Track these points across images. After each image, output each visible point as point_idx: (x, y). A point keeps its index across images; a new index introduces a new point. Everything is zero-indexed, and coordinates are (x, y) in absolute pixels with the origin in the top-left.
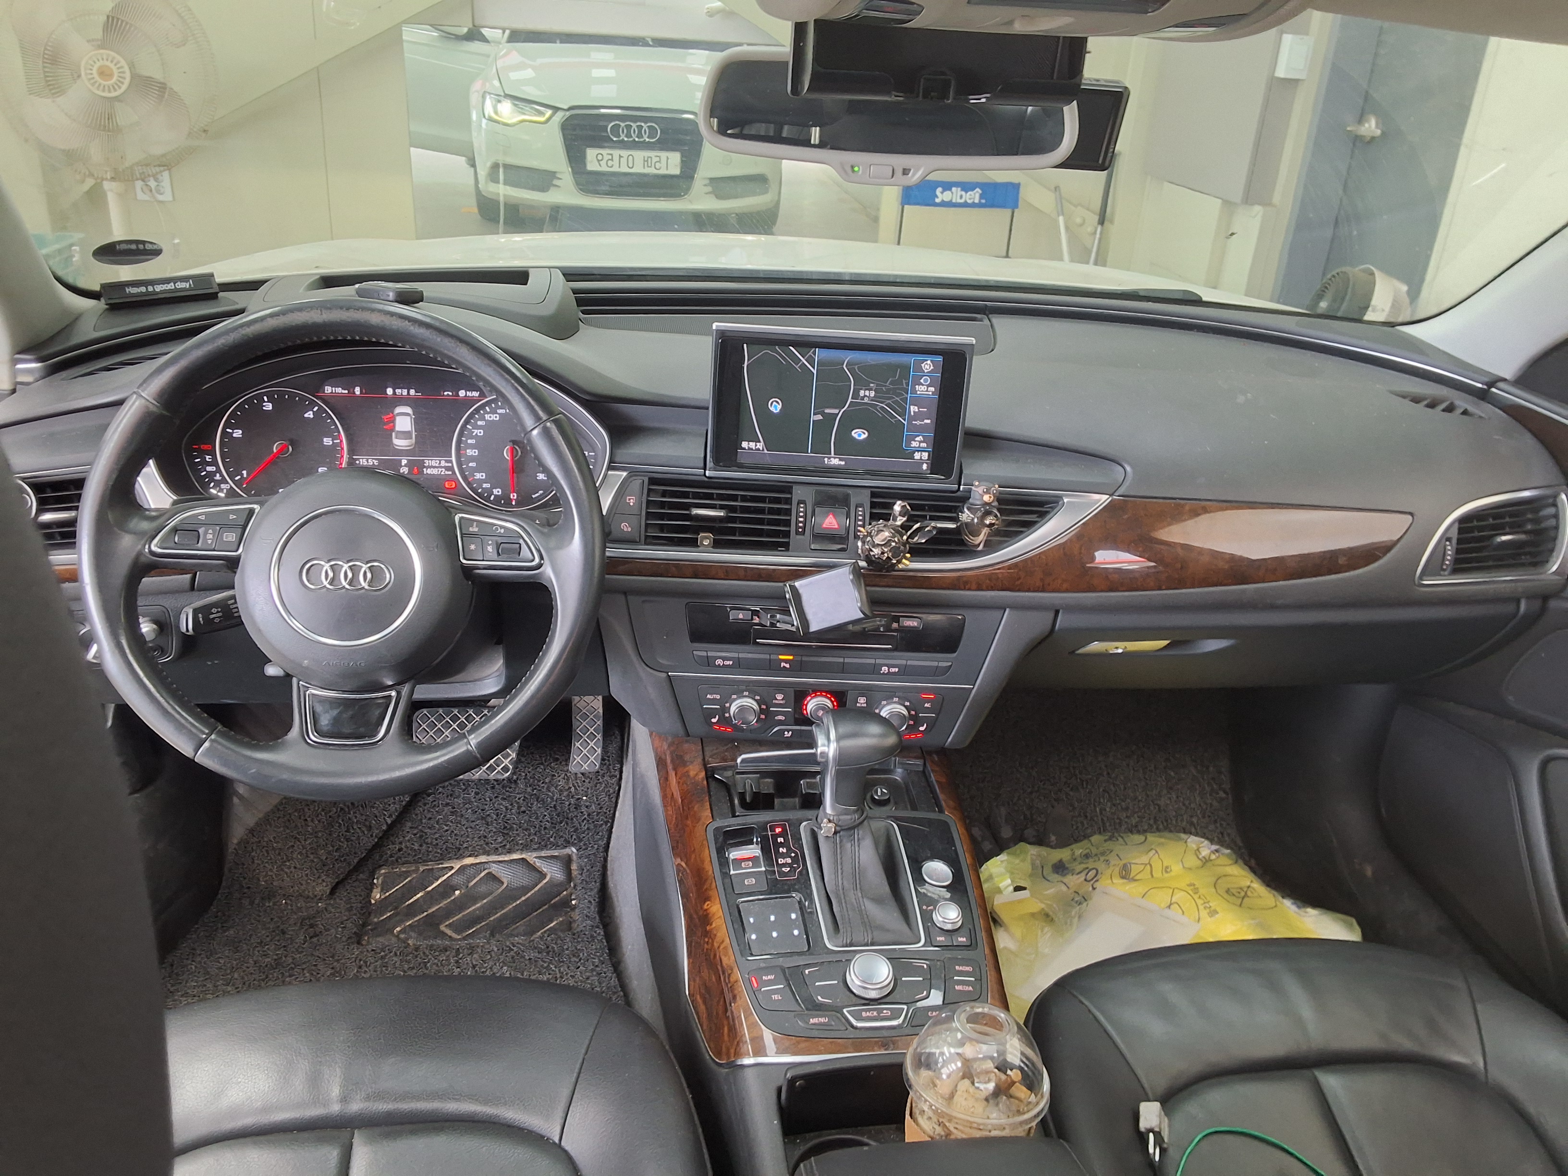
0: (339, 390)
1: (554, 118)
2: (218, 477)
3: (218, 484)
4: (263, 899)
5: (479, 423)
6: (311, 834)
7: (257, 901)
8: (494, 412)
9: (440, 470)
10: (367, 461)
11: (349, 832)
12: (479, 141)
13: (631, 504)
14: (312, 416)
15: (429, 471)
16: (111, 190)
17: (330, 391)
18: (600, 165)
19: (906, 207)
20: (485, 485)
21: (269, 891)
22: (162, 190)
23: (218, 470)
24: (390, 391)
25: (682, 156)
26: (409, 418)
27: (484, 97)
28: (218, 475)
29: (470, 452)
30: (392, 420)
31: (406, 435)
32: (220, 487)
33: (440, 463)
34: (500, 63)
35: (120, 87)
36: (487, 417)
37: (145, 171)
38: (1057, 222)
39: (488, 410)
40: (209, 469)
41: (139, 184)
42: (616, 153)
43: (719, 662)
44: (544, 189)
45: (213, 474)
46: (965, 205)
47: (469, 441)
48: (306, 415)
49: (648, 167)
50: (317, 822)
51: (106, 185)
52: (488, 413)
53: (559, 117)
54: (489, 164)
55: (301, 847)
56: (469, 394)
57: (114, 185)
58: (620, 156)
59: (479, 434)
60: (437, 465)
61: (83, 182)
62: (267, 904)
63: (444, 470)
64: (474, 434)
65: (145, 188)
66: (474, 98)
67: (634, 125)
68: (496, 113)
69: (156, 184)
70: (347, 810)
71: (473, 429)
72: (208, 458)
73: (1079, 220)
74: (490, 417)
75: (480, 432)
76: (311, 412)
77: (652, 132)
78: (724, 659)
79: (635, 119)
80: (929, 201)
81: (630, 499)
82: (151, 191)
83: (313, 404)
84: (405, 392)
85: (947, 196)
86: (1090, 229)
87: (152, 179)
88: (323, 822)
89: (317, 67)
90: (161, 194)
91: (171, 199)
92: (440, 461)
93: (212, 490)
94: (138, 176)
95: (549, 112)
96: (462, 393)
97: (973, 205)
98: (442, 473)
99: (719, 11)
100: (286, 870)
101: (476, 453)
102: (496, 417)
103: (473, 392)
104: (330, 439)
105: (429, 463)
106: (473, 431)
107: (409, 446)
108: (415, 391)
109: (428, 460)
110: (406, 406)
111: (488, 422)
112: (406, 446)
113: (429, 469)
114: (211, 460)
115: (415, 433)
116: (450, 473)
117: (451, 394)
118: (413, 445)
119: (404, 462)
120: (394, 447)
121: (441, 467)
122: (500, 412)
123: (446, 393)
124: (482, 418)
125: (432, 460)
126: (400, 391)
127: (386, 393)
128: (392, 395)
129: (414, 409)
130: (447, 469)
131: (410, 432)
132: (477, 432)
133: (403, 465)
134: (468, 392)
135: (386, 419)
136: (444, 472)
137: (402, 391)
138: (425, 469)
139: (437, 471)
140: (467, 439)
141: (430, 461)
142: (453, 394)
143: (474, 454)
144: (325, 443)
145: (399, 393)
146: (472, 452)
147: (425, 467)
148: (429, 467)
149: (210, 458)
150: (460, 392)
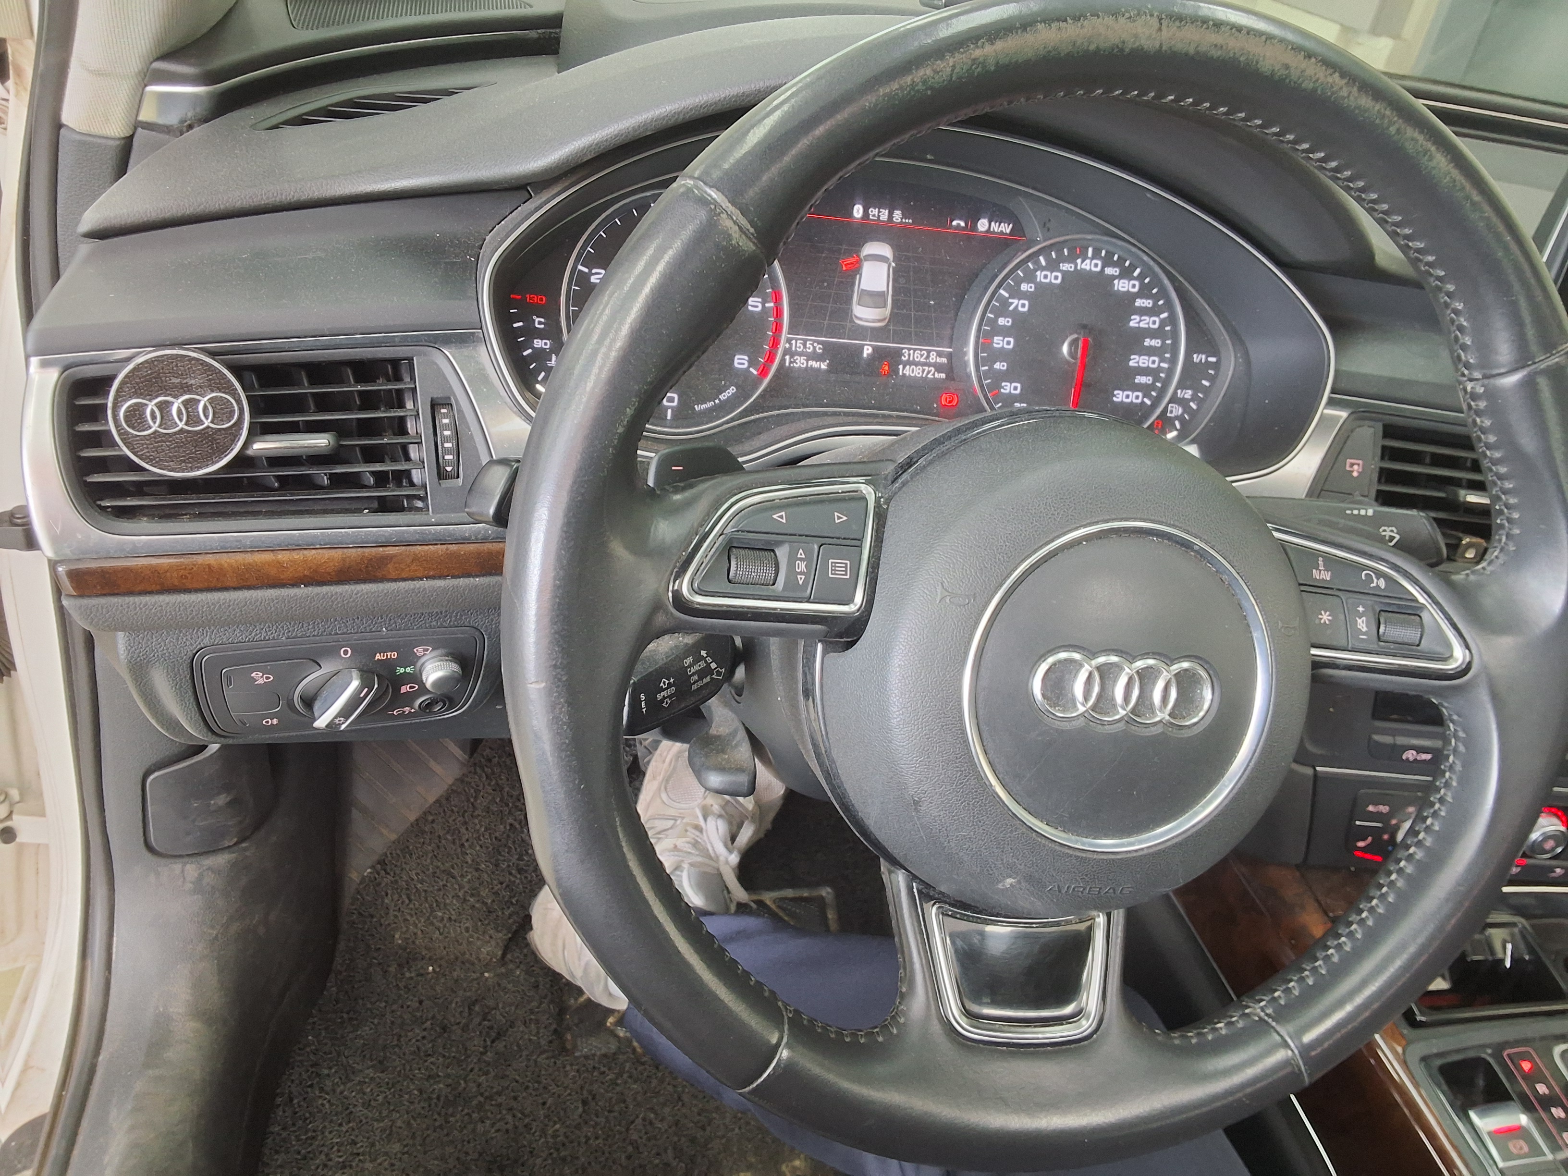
4: (400, 965)
5: (1024, 287)
6: (470, 866)
7: (392, 969)
8: (1053, 266)
9: (926, 368)
10: (805, 345)
11: (523, 860)
13: (1355, 474)
15: (908, 371)
21: (409, 953)
24: (858, 211)
26: (885, 266)
29: (999, 342)
30: (855, 268)
31: (876, 299)
33: (928, 357)
36: (1040, 276)
39: (1043, 263)
40: (538, 343)
43: (1410, 755)
47: (1002, 321)
50: (478, 848)
52: (1043, 269)
55: (456, 886)
56: (995, 227)
59: (1020, 309)
60: (922, 360)
62: (408, 975)
63: (933, 369)
64: (1011, 308)
70: (518, 826)
71: (1010, 297)
72: (538, 322)
74: (1046, 277)
75: (1022, 305)
78: (1420, 750)
81: (1352, 465)
84: (884, 215)
88: (487, 848)
92: (929, 352)
96: (983, 225)
98: (930, 376)
100: (438, 924)
101: (1008, 343)
102: (1056, 278)
103: (1002, 224)
104: (760, 300)
105: (909, 355)
106: (1010, 301)
107: (879, 321)
108: (903, 214)
109: (909, 349)
110: (883, 241)
111: (1039, 286)
112: (874, 321)
113: (908, 367)
114: (542, 326)
115: (893, 296)
116: (943, 376)
117: (963, 224)
118: (885, 319)
119: (867, 351)
120: (852, 321)
121: (929, 365)
122: (1064, 269)
123: (954, 223)
124: (1030, 277)
125: (915, 350)
126: (876, 211)
127: (851, 214)
128: (863, 218)
129: (896, 248)
130: (939, 368)
131: (882, 295)
132: (1017, 306)
133: (865, 355)
134: (993, 224)
135: (846, 265)
136: (934, 374)
137: (879, 212)
138: (901, 367)
139: (923, 371)
140: (997, 317)
141: (912, 352)
142: (966, 224)
143: (1006, 346)
144: (753, 306)
145: (874, 216)
146: (1003, 341)
147: (901, 362)
148: (909, 363)
149: (540, 323)
150: (980, 222)
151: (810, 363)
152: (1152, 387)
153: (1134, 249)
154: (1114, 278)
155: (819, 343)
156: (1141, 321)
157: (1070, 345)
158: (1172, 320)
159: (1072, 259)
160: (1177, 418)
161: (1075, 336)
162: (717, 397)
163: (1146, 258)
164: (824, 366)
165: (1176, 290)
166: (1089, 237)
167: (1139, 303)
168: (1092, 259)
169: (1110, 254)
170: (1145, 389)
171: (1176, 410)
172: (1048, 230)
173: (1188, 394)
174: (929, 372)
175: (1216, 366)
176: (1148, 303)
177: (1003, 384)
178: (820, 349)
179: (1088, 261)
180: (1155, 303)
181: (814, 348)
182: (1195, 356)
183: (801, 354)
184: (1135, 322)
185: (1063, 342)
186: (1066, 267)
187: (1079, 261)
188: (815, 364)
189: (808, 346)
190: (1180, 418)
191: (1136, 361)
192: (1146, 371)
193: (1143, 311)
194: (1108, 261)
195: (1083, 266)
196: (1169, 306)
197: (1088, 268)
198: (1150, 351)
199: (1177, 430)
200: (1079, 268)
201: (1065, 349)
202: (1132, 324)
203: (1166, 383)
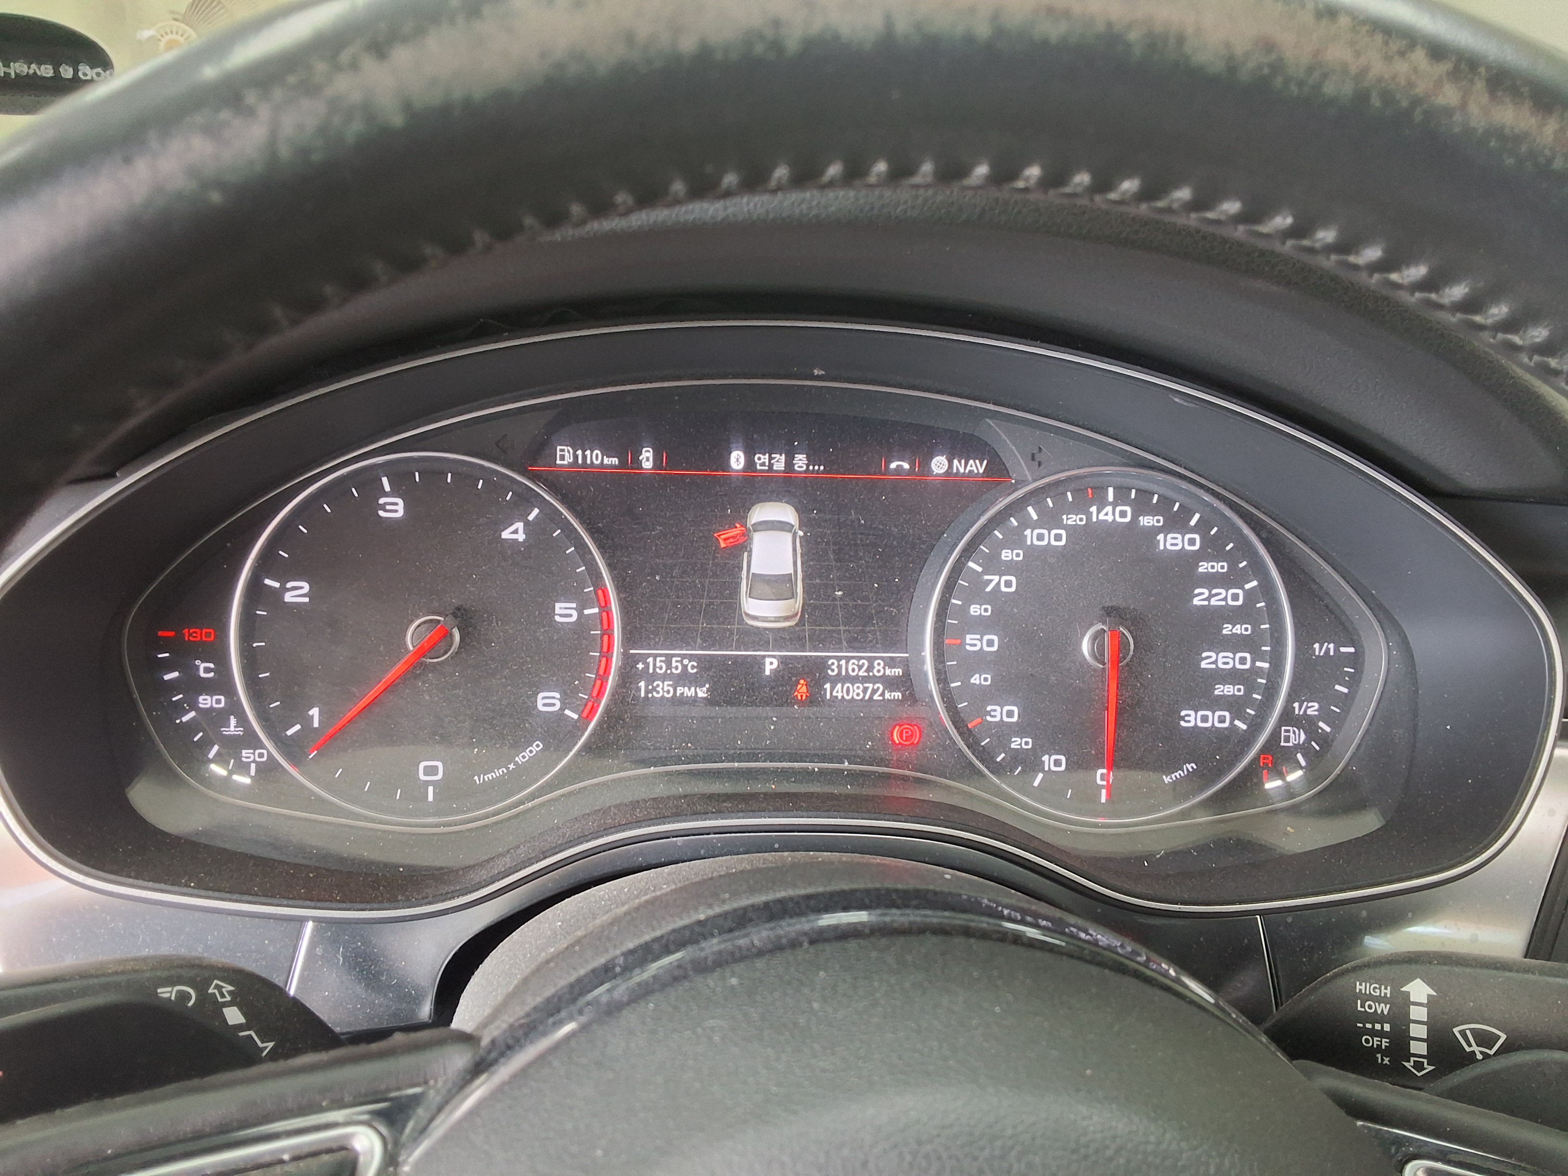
0: (596, 457)
2: (233, 728)
3: (233, 746)
5: (1006, 555)
8: (1050, 520)
9: (870, 686)
10: (668, 663)
14: (521, 537)
15: (839, 691)
17: (569, 459)
20: (1016, 743)
23: (234, 708)
24: (737, 460)
26: (789, 537)
28: (233, 721)
29: (973, 642)
30: (742, 546)
31: (778, 586)
32: (238, 757)
33: (870, 668)
36: (1030, 536)
39: (1034, 516)
40: (206, 701)
45: (217, 718)
47: (975, 610)
48: (506, 535)
52: (1034, 526)
56: (959, 466)
59: (1004, 589)
60: (862, 673)
63: (880, 686)
64: (989, 589)
71: (985, 572)
72: (204, 669)
74: (1040, 537)
75: (1005, 583)
76: (520, 525)
83: (526, 499)
84: (780, 463)
92: (871, 660)
93: (213, 767)
96: (939, 464)
98: (876, 697)
101: (990, 643)
102: (1058, 538)
103: (971, 462)
104: (574, 605)
105: (840, 667)
106: (987, 577)
107: (786, 618)
108: (808, 458)
109: (839, 659)
110: (780, 500)
111: (1032, 553)
112: (777, 620)
113: (839, 686)
114: (212, 675)
115: (803, 580)
116: (898, 695)
117: (906, 466)
118: (797, 614)
119: (770, 665)
120: (741, 621)
121: (874, 679)
122: (1070, 522)
123: (893, 466)
124: (1015, 540)
125: (848, 659)
126: (765, 458)
127: (726, 466)
128: (745, 470)
129: (800, 510)
130: (890, 683)
131: (788, 579)
132: (999, 583)
133: (767, 673)
134: (956, 462)
135: (725, 540)
136: (883, 694)
137: (771, 459)
138: (828, 686)
139: (865, 690)
140: (967, 603)
141: (843, 662)
142: (912, 465)
143: (986, 648)
144: (561, 616)
145: (763, 464)
146: (981, 640)
147: (827, 678)
148: (840, 679)
149: (207, 670)
150: (934, 461)
151: (680, 690)
152: (1246, 700)
153: (1184, 485)
154: (1154, 531)
155: (691, 658)
156: (1211, 596)
157: (1095, 638)
158: (1267, 589)
159: (1080, 507)
160: (1297, 747)
161: (1100, 626)
162: (512, 760)
163: (1207, 498)
164: (702, 693)
165: (1266, 543)
166: (1108, 470)
167: (1204, 567)
168: (1115, 505)
169: (1145, 494)
170: (1235, 706)
171: (1296, 737)
172: (1040, 464)
173: (1313, 709)
174: (874, 691)
175: (1356, 660)
176: (1220, 567)
177: (989, 708)
178: (693, 667)
179: (1109, 509)
180: (1233, 566)
181: (685, 667)
182: (1317, 646)
183: (664, 677)
184: (1200, 598)
185: (1083, 635)
186: (1073, 519)
187: (1094, 509)
188: (689, 692)
189: (674, 664)
190: (1305, 749)
191: (1211, 660)
192: (1233, 676)
193: (1212, 581)
194: (1142, 506)
195: (1102, 517)
196: (1257, 568)
197: (1110, 518)
198: (1235, 644)
199: (1301, 768)
200: (1094, 519)
201: (1085, 646)
202: (1196, 601)
203: (1271, 691)
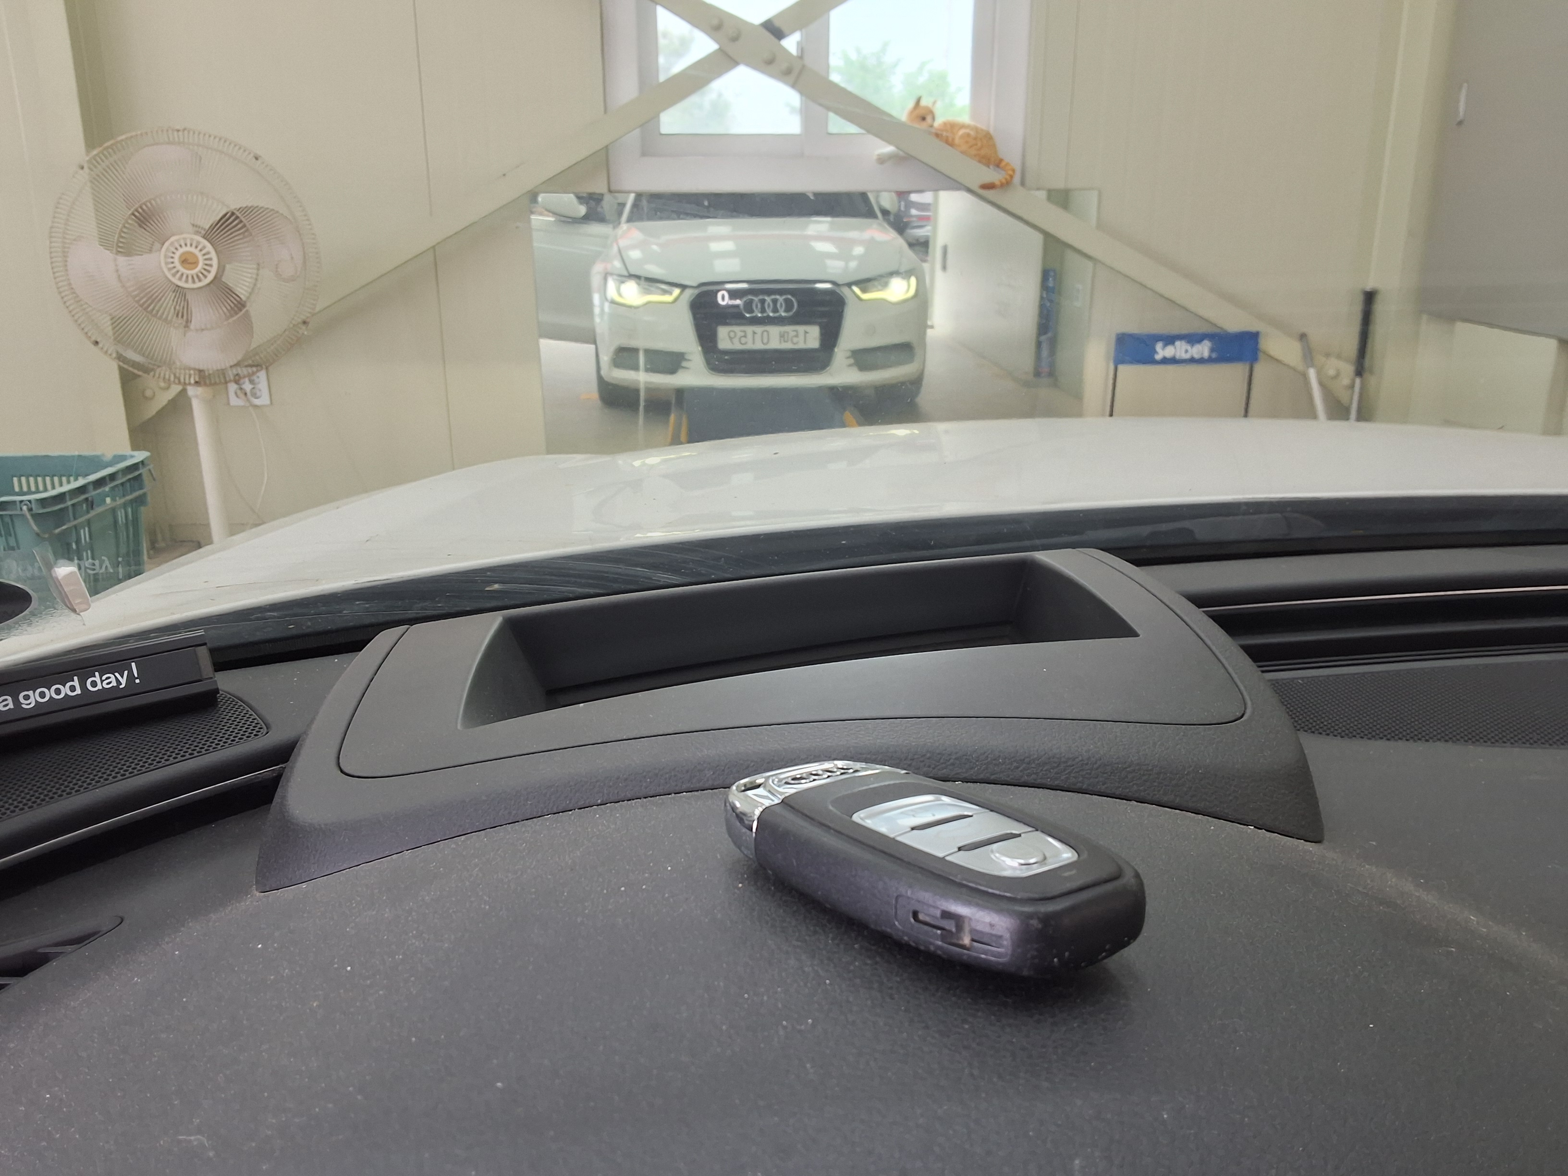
1: (682, 297)
12: (601, 323)
16: (196, 396)
18: (733, 343)
19: (1121, 367)
22: (258, 394)
25: (821, 329)
27: (605, 279)
34: (623, 243)
35: (205, 277)
37: (240, 372)
38: (1305, 376)
41: (233, 387)
42: (749, 329)
44: (673, 371)
46: (1192, 360)
49: (785, 341)
51: (191, 391)
53: (689, 294)
54: (612, 349)
57: (200, 390)
58: (754, 333)
61: (168, 388)
65: (239, 392)
66: (596, 280)
67: (768, 299)
68: (620, 295)
69: (251, 386)
73: (1332, 372)
77: (789, 306)
79: (769, 292)
80: (1148, 359)
82: (246, 394)
85: (1169, 352)
86: (1346, 381)
87: (247, 380)
89: (434, 247)
90: (257, 398)
91: (268, 402)
94: (232, 378)
95: (677, 291)
97: (1201, 361)
99: (891, 157)
